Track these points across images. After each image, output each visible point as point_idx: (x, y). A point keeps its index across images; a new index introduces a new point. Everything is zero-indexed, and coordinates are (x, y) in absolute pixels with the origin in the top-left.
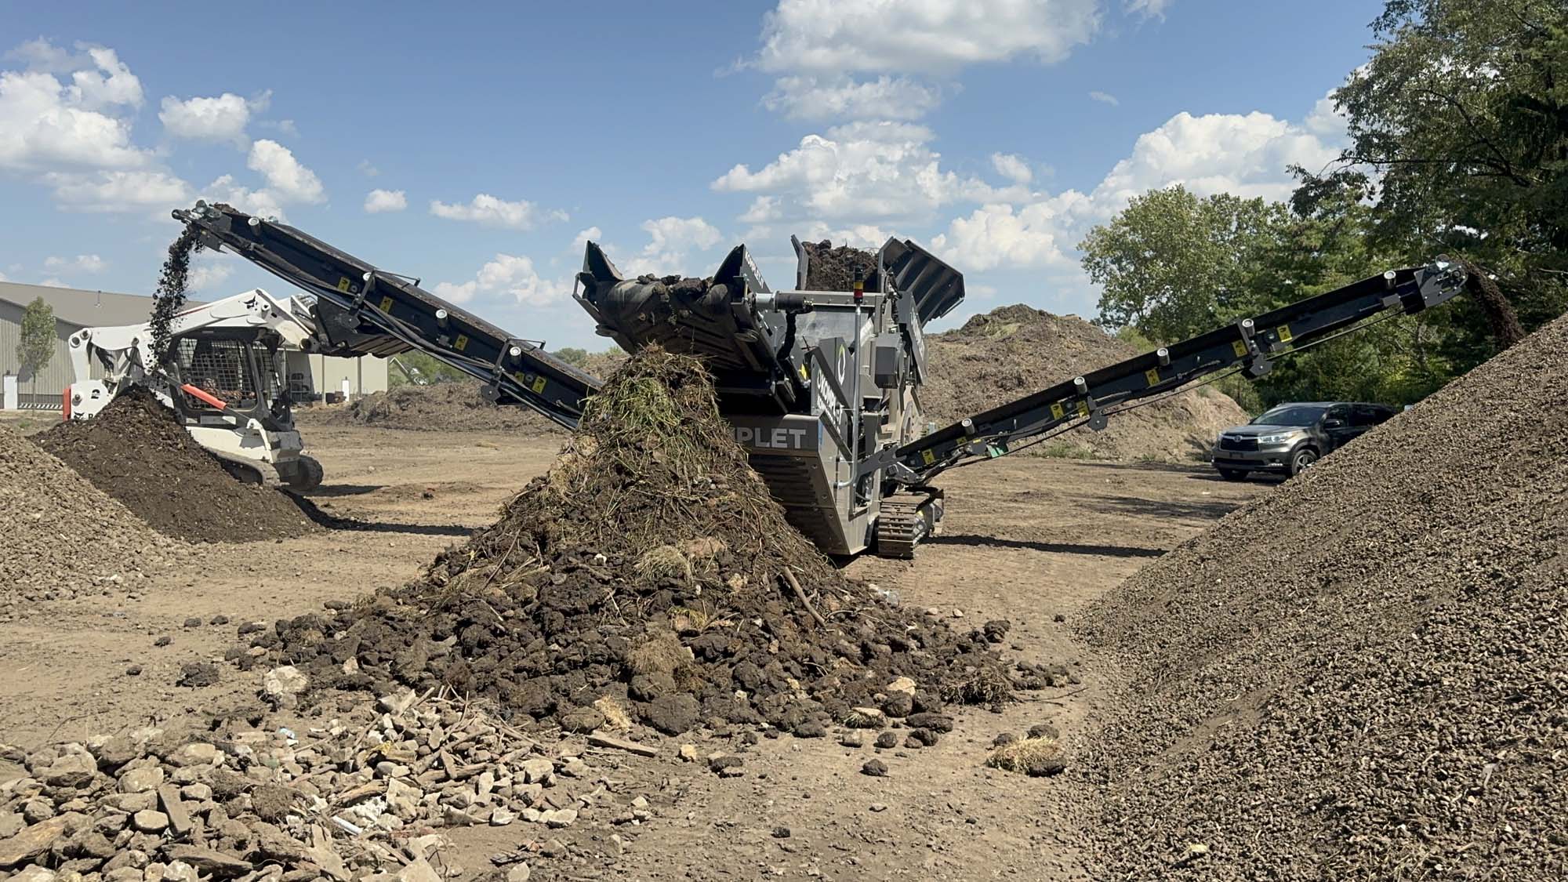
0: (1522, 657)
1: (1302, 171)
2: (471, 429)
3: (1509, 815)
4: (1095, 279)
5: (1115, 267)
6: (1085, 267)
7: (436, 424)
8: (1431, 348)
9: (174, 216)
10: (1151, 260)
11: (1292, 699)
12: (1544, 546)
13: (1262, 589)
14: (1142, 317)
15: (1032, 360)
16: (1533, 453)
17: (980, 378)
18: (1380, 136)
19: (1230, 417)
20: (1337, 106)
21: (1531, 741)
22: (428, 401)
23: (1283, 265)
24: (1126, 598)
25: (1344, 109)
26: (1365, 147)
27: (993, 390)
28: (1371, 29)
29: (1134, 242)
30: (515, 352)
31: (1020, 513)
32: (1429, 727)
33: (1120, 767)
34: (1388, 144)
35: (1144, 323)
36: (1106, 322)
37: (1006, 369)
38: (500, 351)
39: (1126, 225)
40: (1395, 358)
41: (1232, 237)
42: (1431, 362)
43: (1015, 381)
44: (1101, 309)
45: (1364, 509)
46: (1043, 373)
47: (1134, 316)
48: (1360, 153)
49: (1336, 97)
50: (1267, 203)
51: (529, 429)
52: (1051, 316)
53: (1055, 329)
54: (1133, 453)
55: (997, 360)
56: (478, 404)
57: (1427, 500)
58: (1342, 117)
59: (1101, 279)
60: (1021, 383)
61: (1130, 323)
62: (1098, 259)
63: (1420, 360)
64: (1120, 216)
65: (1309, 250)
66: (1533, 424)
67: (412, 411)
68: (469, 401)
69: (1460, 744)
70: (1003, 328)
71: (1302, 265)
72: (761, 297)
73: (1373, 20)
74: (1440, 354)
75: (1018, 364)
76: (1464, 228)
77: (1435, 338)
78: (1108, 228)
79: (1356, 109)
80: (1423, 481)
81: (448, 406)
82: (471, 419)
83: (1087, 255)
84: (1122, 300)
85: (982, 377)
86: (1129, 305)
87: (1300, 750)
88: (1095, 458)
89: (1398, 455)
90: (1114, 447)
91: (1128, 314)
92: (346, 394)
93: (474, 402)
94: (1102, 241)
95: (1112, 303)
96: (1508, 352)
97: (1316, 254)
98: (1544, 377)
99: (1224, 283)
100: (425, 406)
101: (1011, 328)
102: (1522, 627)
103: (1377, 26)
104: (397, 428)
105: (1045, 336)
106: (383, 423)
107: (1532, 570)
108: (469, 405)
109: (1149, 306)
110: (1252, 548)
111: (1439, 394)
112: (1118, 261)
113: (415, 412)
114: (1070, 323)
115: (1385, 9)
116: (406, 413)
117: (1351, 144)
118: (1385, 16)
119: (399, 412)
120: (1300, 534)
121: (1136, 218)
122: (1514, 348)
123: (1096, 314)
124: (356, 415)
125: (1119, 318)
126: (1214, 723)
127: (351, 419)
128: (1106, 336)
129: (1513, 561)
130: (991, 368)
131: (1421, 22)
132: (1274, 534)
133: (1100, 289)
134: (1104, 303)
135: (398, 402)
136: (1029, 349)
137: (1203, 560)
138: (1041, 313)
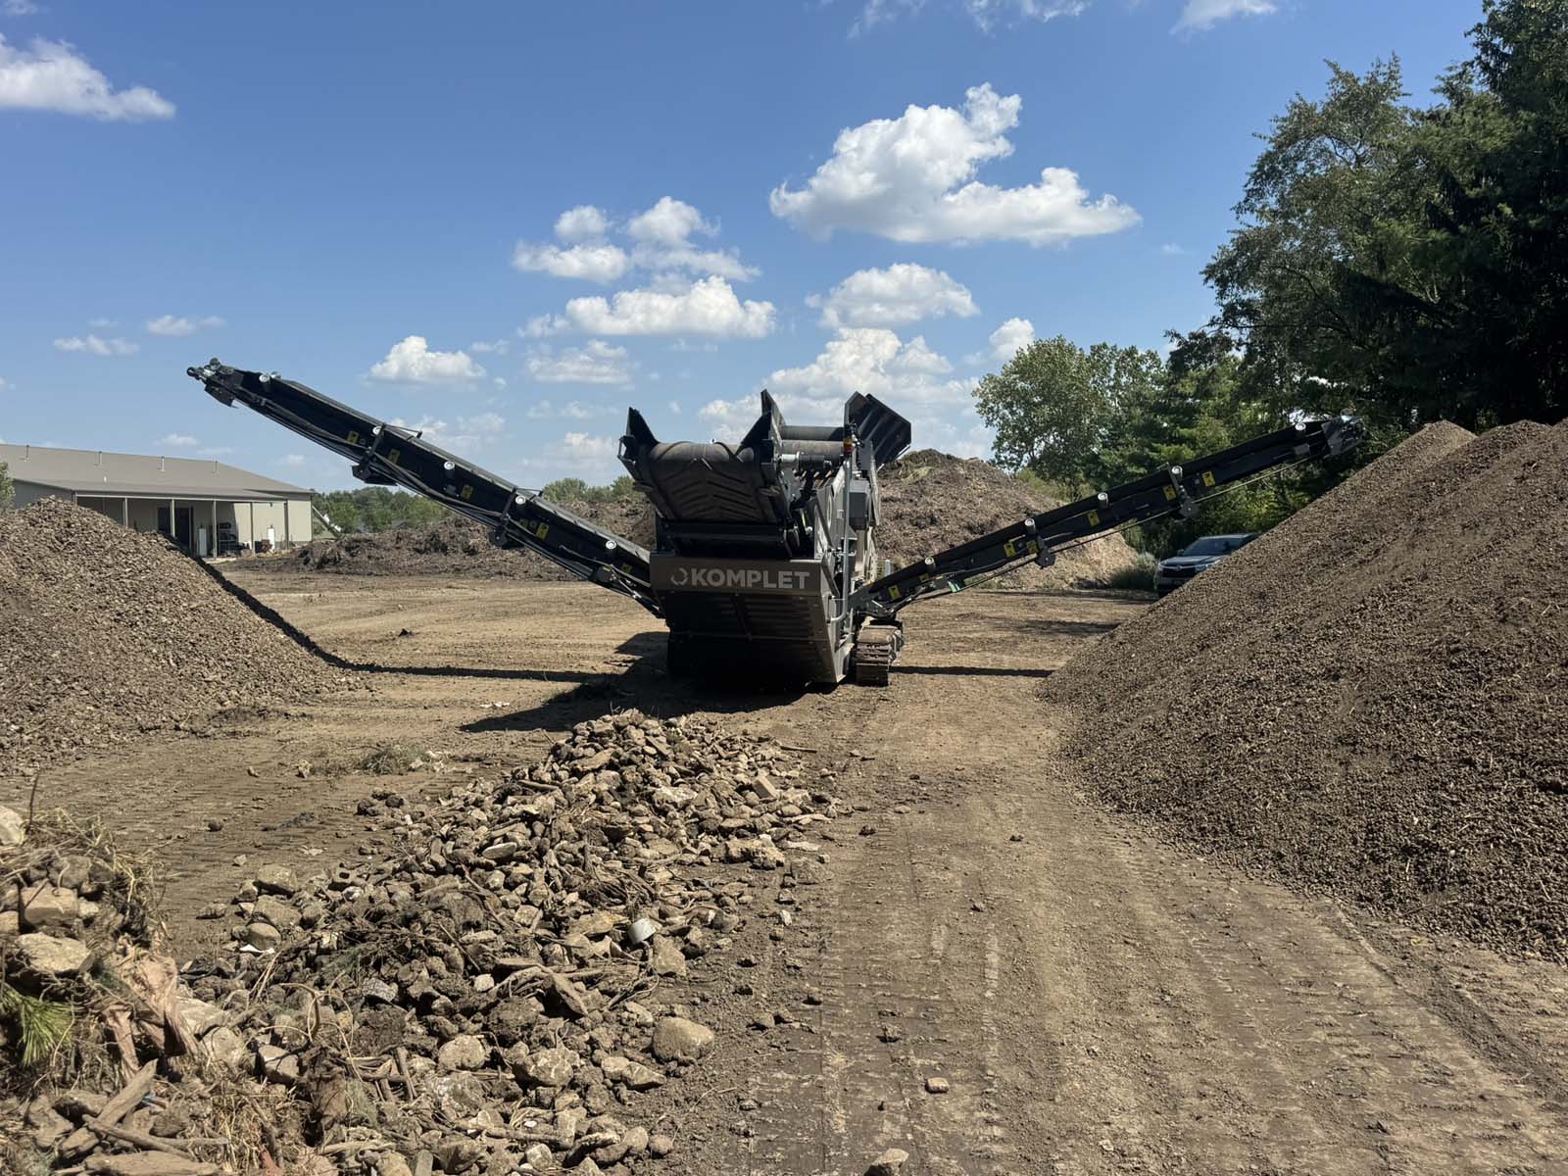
0: (1298, 663)
1: (1177, 336)
2: (422, 573)
3: (1286, 727)
4: (989, 423)
5: (1007, 412)
6: (979, 412)
7: (388, 570)
8: (1291, 485)
9: (189, 374)
10: (1040, 403)
11: (1185, 700)
12: (1313, 612)
13: (1163, 656)
14: (1033, 458)
15: (942, 500)
16: (1324, 566)
17: (896, 518)
18: (1242, 304)
19: (1118, 549)
20: (1206, 281)
21: (1299, 696)
22: (378, 547)
23: (1162, 409)
24: (1071, 672)
25: (1211, 282)
26: (1231, 314)
27: (909, 529)
28: (1234, 212)
29: (1024, 389)
30: (520, 501)
31: (963, 628)
32: (1253, 698)
33: (1088, 748)
34: (1249, 309)
35: (1033, 462)
36: (1001, 462)
37: (920, 509)
38: (506, 501)
39: (1016, 373)
40: (1259, 494)
41: (1112, 383)
42: (1291, 497)
43: (929, 520)
44: (996, 450)
45: (1225, 605)
46: (953, 512)
47: (1026, 456)
48: (1226, 320)
49: (1205, 272)
50: (1141, 352)
51: (479, 572)
52: (958, 461)
53: (962, 472)
54: (1035, 582)
55: (911, 501)
56: (426, 549)
57: (1262, 596)
58: (1211, 291)
59: (995, 422)
60: (933, 521)
61: (1023, 463)
62: (991, 404)
63: (1283, 494)
64: (1009, 365)
65: (1184, 397)
66: (1326, 547)
67: (362, 557)
68: (418, 546)
69: (1266, 703)
70: (916, 471)
71: (1176, 411)
72: (785, 457)
73: (1235, 204)
74: (1298, 490)
75: (931, 504)
76: (1316, 378)
77: (1295, 476)
78: (999, 375)
79: (1223, 283)
80: (1261, 585)
81: (397, 552)
82: (421, 564)
83: (981, 401)
84: (1014, 443)
85: (899, 517)
86: (1021, 447)
87: (1190, 720)
88: (1001, 587)
89: (1247, 570)
90: (1018, 577)
91: (1021, 456)
92: (272, 542)
93: (423, 547)
94: (994, 387)
95: (1005, 444)
96: (1319, 500)
97: (1190, 400)
98: (1338, 518)
99: (1105, 426)
100: (374, 552)
101: (923, 472)
102: (1300, 651)
103: (1239, 209)
104: (348, 574)
105: (954, 479)
106: (334, 569)
107: (1308, 624)
108: (418, 551)
109: (1039, 447)
110: (1154, 634)
111: (1275, 530)
112: (1009, 406)
113: (365, 558)
114: (973, 465)
115: (1245, 194)
116: (355, 559)
117: (1219, 313)
118: (1246, 201)
119: (349, 558)
120: (1185, 623)
121: (1024, 367)
122: (1324, 498)
123: (991, 455)
124: (306, 562)
125: (1012, 459)
126: (1141, 719)
127: (302, 566)
128: (1006, 477)
129: (1299, 620)
130: (907, 509)
131: (1275, 207)
132: (1168, 623)
133: (993, 433)
134: (998, 445)
135: (348, 549)
136: (940, 490)
137: (1121, 643)
138: (949, 457)
